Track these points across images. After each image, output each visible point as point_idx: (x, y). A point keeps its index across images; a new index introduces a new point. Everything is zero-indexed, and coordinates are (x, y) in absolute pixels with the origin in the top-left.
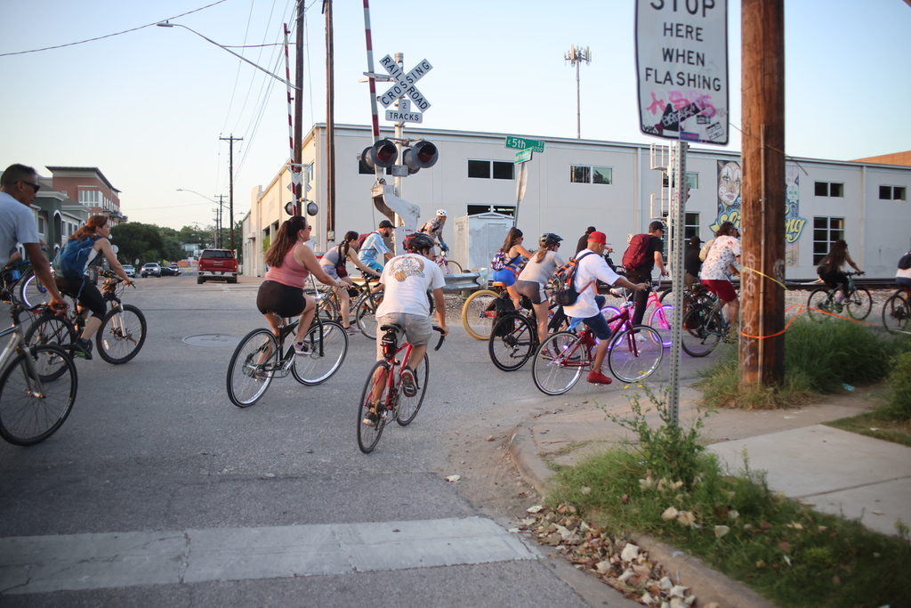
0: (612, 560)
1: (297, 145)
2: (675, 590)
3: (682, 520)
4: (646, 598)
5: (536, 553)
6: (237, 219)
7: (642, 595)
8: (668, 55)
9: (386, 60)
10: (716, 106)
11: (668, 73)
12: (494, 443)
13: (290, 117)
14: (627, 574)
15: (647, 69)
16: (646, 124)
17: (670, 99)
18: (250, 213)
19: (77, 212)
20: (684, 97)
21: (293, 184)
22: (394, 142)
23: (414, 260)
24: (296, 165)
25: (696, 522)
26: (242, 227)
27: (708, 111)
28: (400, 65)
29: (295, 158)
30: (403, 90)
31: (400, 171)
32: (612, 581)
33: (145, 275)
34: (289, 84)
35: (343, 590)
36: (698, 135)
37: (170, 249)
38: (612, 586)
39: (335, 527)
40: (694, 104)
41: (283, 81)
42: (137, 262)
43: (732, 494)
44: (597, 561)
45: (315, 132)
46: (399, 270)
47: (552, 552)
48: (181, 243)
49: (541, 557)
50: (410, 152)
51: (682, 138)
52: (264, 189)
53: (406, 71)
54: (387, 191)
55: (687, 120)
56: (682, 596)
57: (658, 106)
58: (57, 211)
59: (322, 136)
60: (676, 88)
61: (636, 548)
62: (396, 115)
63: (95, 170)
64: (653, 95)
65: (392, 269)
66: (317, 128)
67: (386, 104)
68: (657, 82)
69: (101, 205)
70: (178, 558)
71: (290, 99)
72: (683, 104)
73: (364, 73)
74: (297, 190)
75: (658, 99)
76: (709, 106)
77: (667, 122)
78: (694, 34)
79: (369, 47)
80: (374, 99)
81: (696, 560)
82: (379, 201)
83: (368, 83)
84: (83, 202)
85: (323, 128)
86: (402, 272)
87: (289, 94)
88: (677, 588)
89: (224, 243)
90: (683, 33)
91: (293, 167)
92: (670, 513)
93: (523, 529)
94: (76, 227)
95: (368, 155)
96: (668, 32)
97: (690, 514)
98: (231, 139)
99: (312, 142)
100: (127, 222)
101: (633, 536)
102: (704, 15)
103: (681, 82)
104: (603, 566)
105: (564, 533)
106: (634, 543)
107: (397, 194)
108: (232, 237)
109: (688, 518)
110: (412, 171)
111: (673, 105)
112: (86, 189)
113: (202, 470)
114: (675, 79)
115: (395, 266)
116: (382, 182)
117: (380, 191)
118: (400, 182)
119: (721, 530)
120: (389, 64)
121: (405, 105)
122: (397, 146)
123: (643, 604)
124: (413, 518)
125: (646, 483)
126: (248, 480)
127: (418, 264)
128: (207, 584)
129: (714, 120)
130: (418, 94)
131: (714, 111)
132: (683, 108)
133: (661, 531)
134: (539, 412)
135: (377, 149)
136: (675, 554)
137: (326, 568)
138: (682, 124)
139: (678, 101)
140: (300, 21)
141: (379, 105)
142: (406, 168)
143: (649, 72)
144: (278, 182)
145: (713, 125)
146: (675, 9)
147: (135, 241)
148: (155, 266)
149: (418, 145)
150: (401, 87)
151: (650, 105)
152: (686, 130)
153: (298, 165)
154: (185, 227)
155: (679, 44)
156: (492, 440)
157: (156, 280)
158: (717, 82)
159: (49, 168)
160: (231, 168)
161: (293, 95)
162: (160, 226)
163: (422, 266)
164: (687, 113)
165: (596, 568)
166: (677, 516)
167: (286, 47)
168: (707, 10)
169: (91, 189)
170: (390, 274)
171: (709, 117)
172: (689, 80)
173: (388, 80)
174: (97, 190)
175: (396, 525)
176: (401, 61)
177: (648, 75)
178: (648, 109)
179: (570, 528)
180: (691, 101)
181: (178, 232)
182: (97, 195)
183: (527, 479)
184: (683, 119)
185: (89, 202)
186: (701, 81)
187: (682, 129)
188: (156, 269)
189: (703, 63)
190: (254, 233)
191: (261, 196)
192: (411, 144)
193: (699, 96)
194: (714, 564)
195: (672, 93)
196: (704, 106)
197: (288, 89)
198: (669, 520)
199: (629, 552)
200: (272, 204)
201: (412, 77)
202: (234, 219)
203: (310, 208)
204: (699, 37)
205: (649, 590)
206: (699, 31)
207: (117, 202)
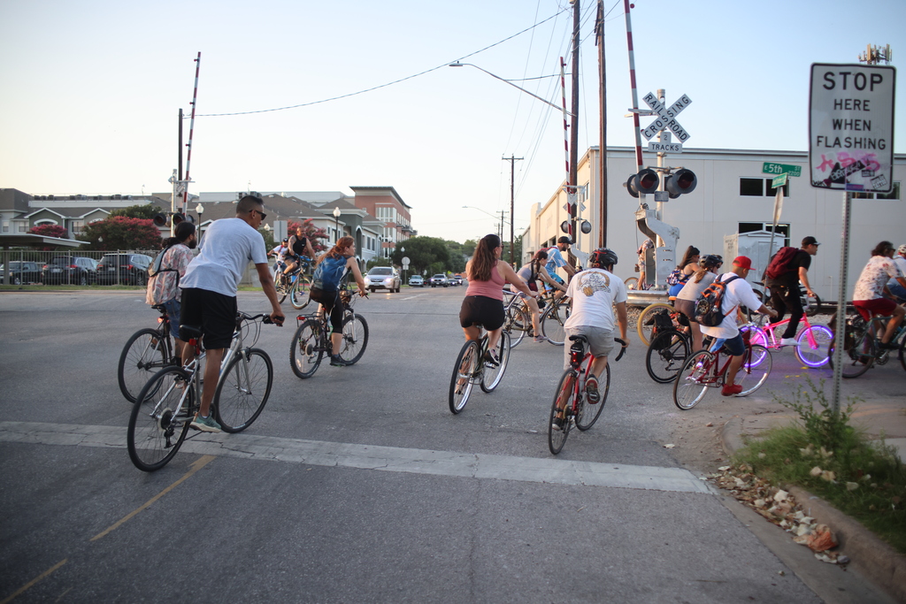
0: (767, 500)
1: (573, 168)
2: (804, 519)
3: (824, 477)
4: (783, 523)
5: (714, 491)
6: (517, 234)
7: (780, 520)
8: (837, 124)
9: (649, 98)
10: (880, 162)
11: (837, 139)
12: (711, 428)
13: (566, 142)
14: (774, 508)
15: (819, 137)
16: (816, 179)
17: (839, 158)
18: (529, 228)
19: (374, 227)
20: (850, 157)
21: (569, 205)
22: (655, 170)
23: (600, 275)
24: (572, 186)
25: (835, 480)
26: (521, 242)
27: (873, 166)
28: (661, 101)
29: (571, 180)
30: (664, 124)
31: (662, 197)
32: (762, 512)
33: (434, 285)
34: (565, 112)
35: (574, 492)
36: (862, 186)
37: (454, 261)
38: (761, 514)
39: (574, 462)
40: (859, 162)
41: (560, 109)
42: (425, 272)
43: (871, 463)
44: (755, 499)
45: (590, 154)
46: (587, 285)
47: (726, 493)
48: (464, 256)
49: (716, 494)
50: (670, 180)
51: (848, 189)
52: (543, 206)
53: (667, 106)
54: (649, 215)
55: (853, 174)
56: (809, 523)
57: (827, 165)
58: (359, 227)
59: (596, 158)
60: (844, 149)
61: (787, 493)
62: (658, 146)
63: (391, 189)
64: (823, 157)
65: (580, 283)
66: (592, 151)
67: (649, 137)
68: (827, 146)
69: (394, 221)
70: (472, 466)
71: (566, 126)
72: (849, 162)
73: (630, 110)
74: (572, 210)
75: (827, 159)
76: (873, 162)
77: (835, 177)
78: (861, 106)
79: (634, 85)
80: (638, 131)
81: (826, 502)
82: (642, 223)
83: (633, 118)
84: (380, 218)
85: (597, 151)
86: (590, 287)
87: (565, 122)
88: (807, 518)
89: (504, 256)
90: (851, 106)
91: (568, 188)
92: (816, 471)
93: (709, 479)
94: (373, 240)
95: (633, 182)
96: (838, 107)
97: (831, 474)
98: (513, 159)
99: (587, 164)
100: (417, 236)
101: (787, 486)
102: (872, 89)
103: (848, 144)
104: (759, 502)
105: (739, 482)
106: (786, 490)
107: (659, 218)
108: (512, 251)
109: (830, 476)
110: (673, 196)
111: (841, 163)
112: (383, 206)
113: (486, 425)
114: (843, 143)
115: (582, 281)
116: (645, 206)
117: (643, 215)
118: (661, 206)
119: (852, 485)
120: (651, 101)
121: (666, 137)
122: (659, 174)
123: (779, 526)
124: (632, 464)
125: (806, 451)
126: (518, 433)
127: (604, 279)
128: (488, 479)
129: (878, 173)
130: (678, 126)
131: (879, 166)
132: (849, 166)
133: (806, 483)
134: (761, 411)
135: (640, 177)
136: (812, 498)
137: (564, 481)
138: (848, 178)
139: (845, 160)
140: (576, 53)
141: (643, 138)
142: (667, 193)
143: (820, 139)
144: (556, 201)
145: (877, 177)
146: (845, 88)
147: (424, 254)
148: (443, 277)
149: (678, 173)
150: (662, 121)
151: (820, 165)
152: (852, 183)
153: (573, 187)
154: (468, 241)
155: (846, 115)
156: (711, 426)
157: (443, 290)
158: (882, 143)
159: (352, 188)
160: (513, 186)
161: (569, 122)
162: (446, 240)
163: (608, 283)
164: (853, 169)
165: (753, 503)
166: (821, 474)
167: (563, 78)
168: (875, 85)
169: (387, 206)
170: (578, 289)
171: (874, 171)
172: (856, 143)
173: (652, 114)
174: (391, 206)
175: (616, 465)
176: (663, 97)
177: (819, 141)
178: (818, 168)
179: (744, 480)
180: (857, 159)
181: (462, 245)
182: (391, 211)
183: (726, 451)
184: (849, 174)
185: (384, 218)
186: (867, 143)
187: (848, 182)
188: (443, 280)
189: (869, 128)
190: (533, 248)
191: (540, 212)
192: (671, 171)
193: (864, 155)
194: (837, 505)
195: (841, 154)
196: (868, 163)
197: (565, 117)
198: (815, 477)
199: (780, 495)
200: (550, 220)
201: (672, 111)
202: (515, 234)
203: (584, 226)
204: (866, 108)
205: (787, 519)
206: (866, 103)
207: (408, 217)
